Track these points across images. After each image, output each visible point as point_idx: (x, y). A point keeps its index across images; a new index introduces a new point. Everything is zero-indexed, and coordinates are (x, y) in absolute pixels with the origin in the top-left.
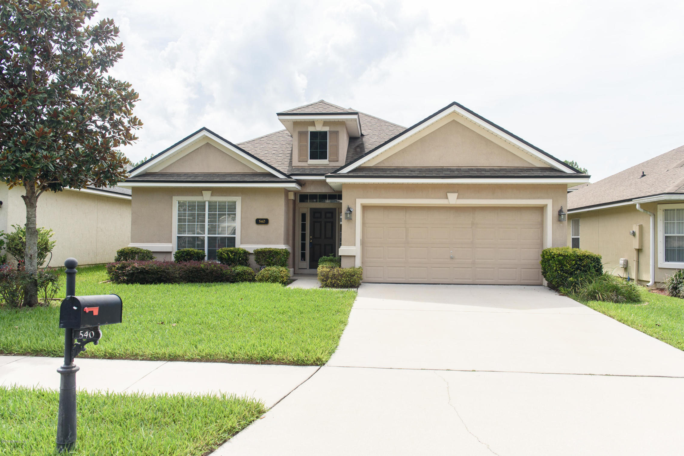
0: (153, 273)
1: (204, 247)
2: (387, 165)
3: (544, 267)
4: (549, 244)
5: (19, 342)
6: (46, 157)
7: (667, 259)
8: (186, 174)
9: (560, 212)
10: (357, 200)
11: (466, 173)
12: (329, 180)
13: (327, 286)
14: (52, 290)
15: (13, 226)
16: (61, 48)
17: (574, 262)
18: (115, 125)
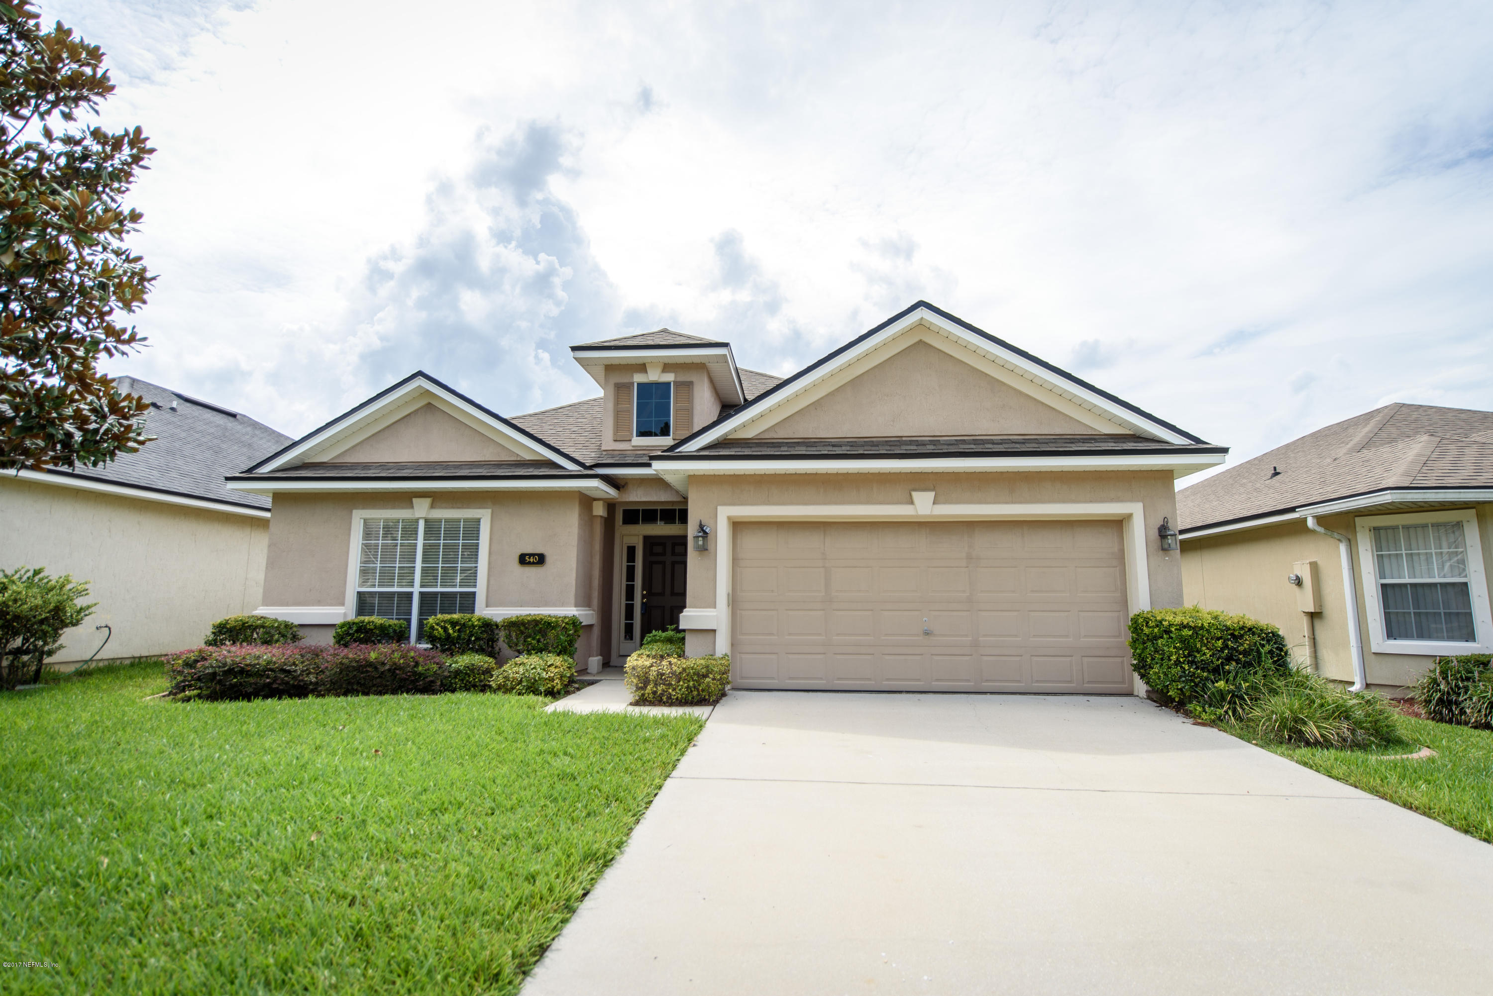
1: (410, 614)
2: (782, 434)
3: (1140, 655)
4: (1141, 602)
9: (1163, 532)
10: (719, 508)
11: (950, 447)
12: (659, 466)
13: (645, 701)
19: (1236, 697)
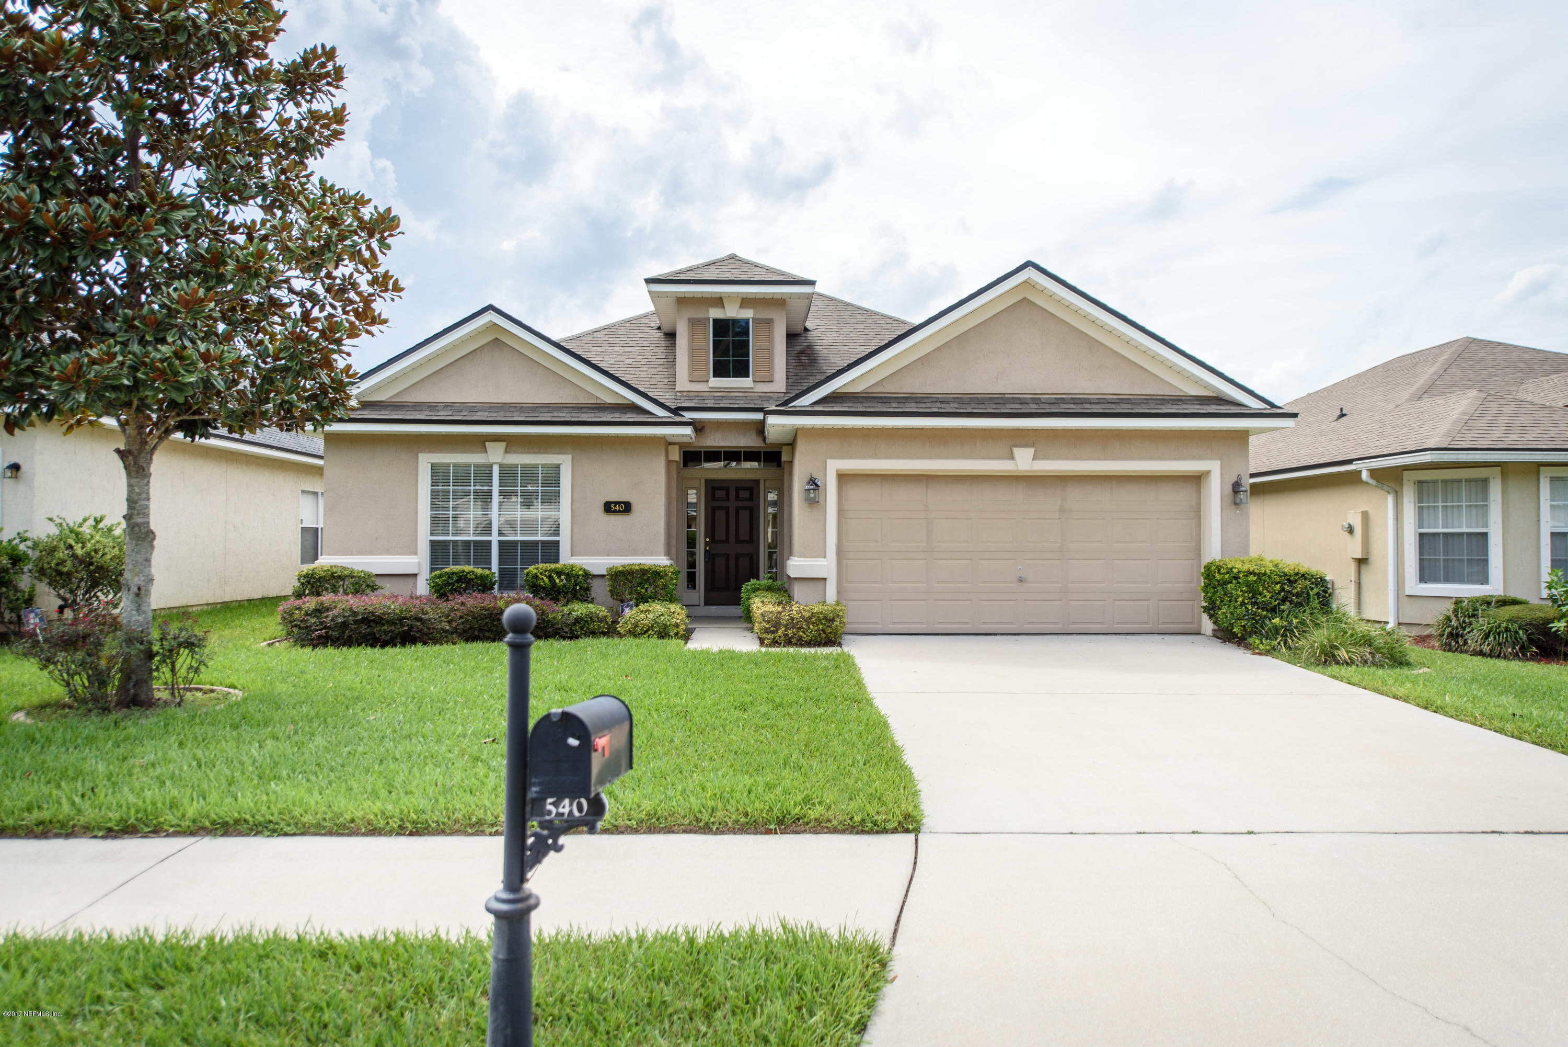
0: (391, 622)
1: (491, 563)
2: (891, 389)
3: (1210, 598)
4: (1213, 552)
5: (173, 805)
6: (206, 357)
7: (1424, 577)
8: (448, 406)
9: (1236, 488)
10: (829, 462)
11: (1051, 406)
12: (772, 420)
13: (775, 643)
14: (191, 667)
15: (51, 519)
16: (215, 107)
17: (1278, 587)
18: (339, 291)
19: (1288, 630)
